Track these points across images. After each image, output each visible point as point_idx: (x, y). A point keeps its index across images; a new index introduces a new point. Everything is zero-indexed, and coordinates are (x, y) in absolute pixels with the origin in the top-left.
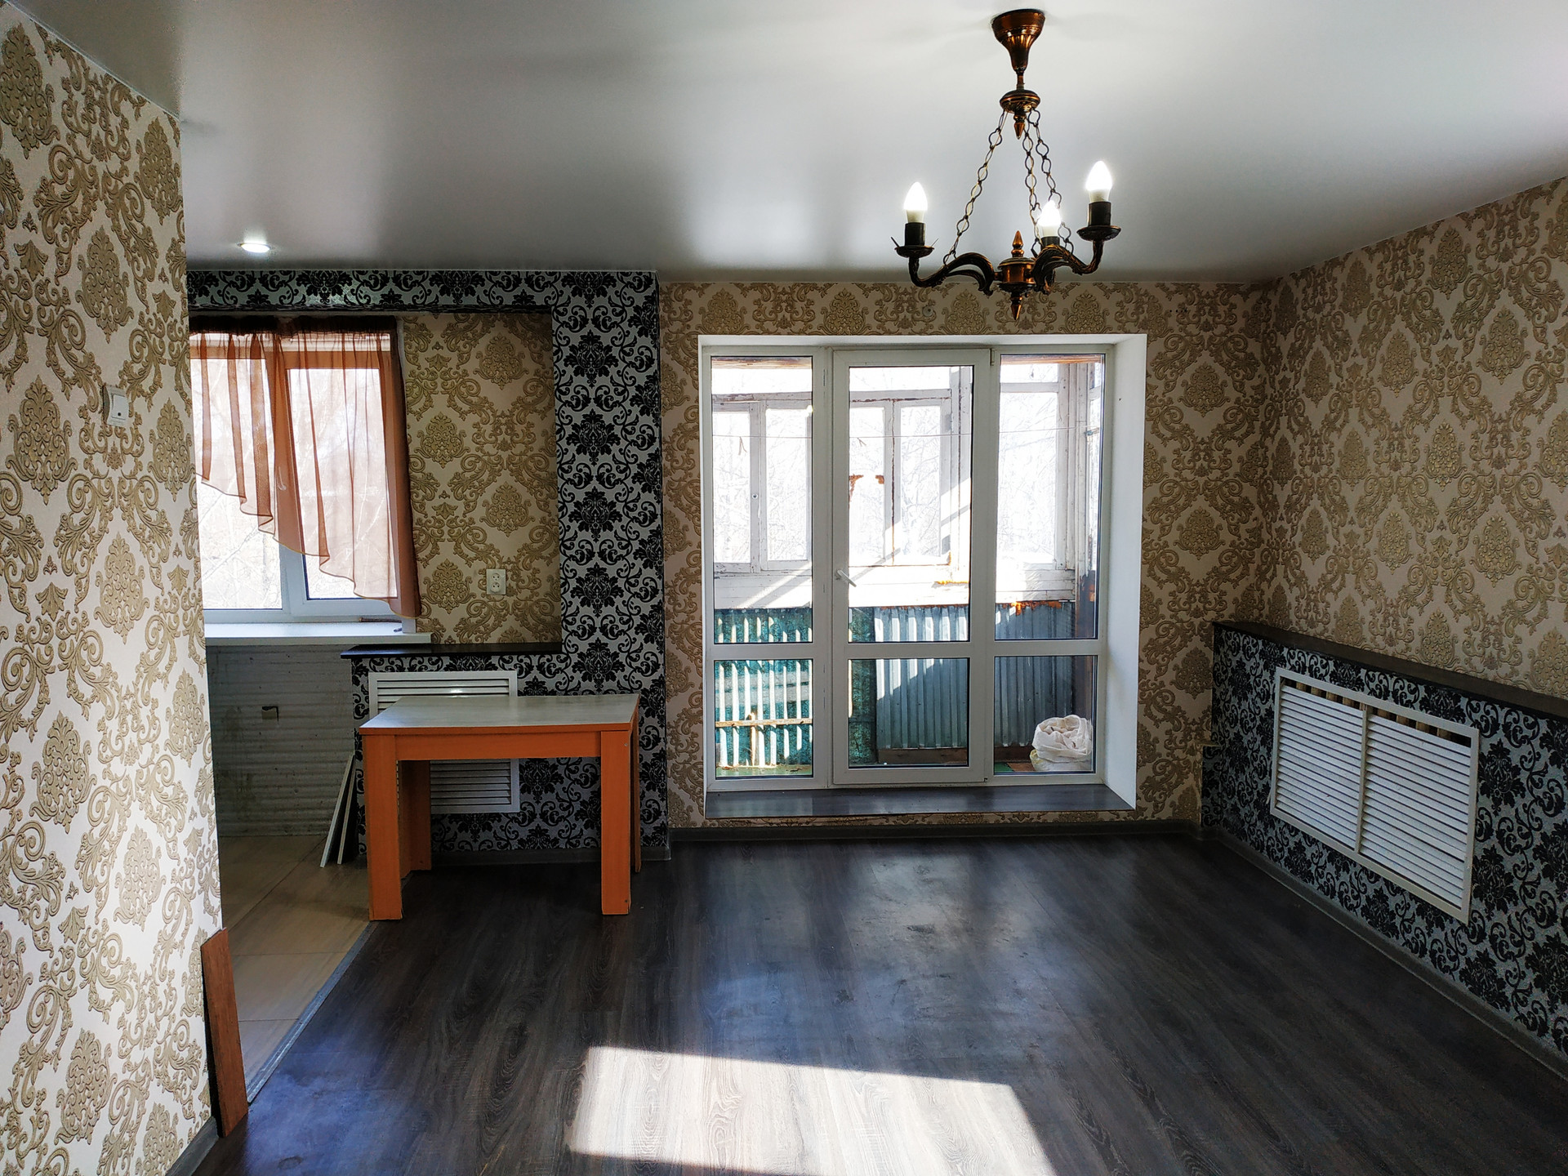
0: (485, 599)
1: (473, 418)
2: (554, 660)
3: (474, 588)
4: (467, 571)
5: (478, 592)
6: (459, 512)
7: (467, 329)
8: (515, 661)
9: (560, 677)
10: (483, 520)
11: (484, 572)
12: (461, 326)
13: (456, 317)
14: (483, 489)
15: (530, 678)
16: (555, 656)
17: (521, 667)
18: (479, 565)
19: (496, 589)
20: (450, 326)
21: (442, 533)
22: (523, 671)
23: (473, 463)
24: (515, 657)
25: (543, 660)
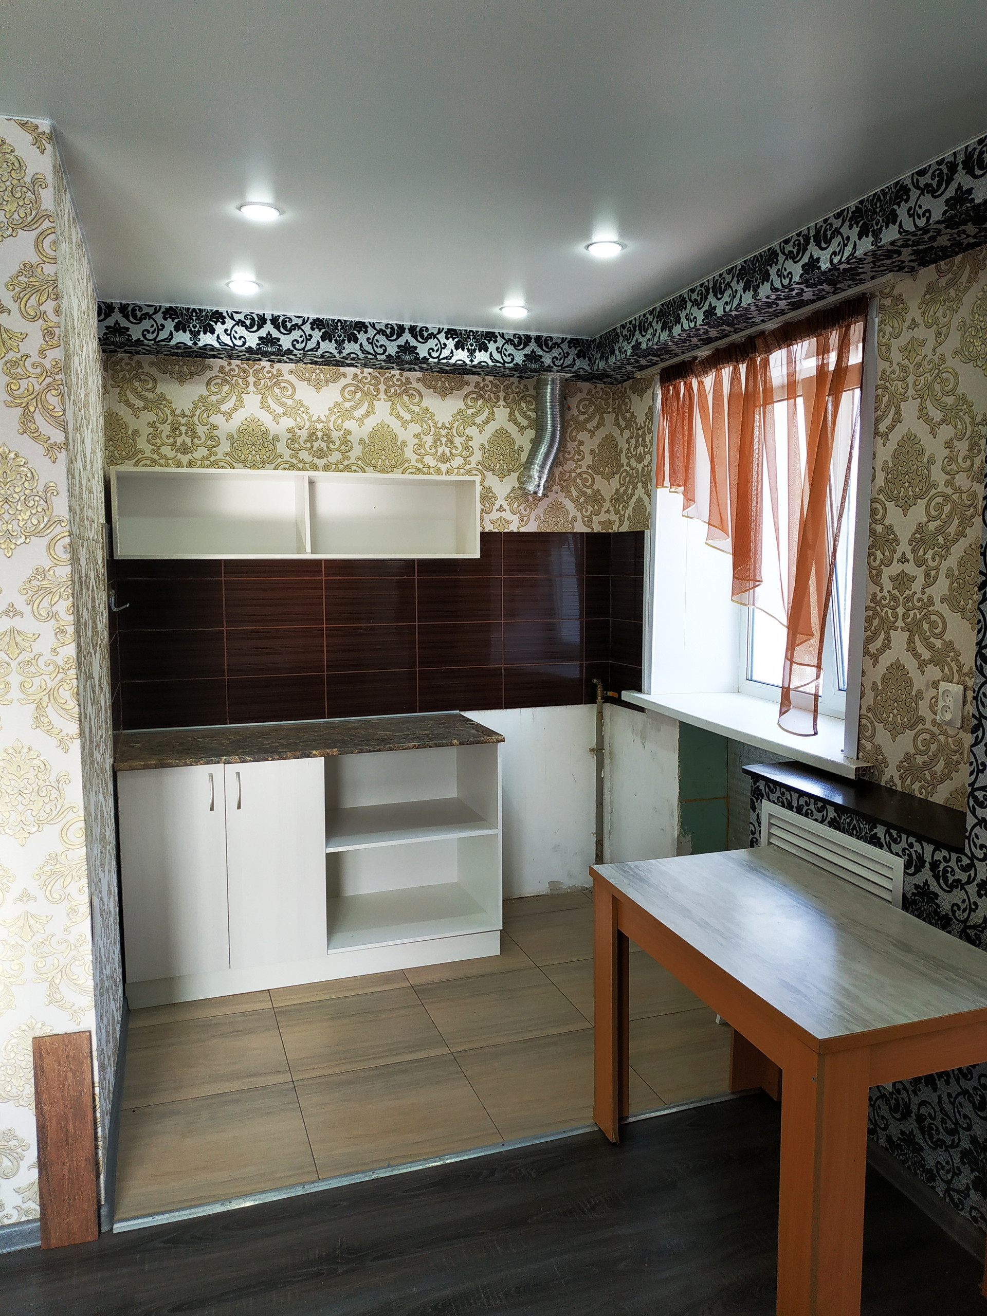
0: (936, 730)
1: (946, 432)
2: (953, 863)
3: (924, 709)
4: (919, 681)
5: (929, 716)
6: (917, 586)
7: (949, 284)
8: (903, 844)
9: (958, 896)
10: (943, 599)
11: (935, 685)
12: (943, 282)
13: (938, 270)
14: (948, 549)
15: (919, 879)
16: (954, 856)
17: (910, 855)
18: (933, 672)
19: (948, 717)
20: (931, 288)
21: (896, 616)
22: (913, 865)
23: (939, 507)
24: (904, 836)
25: (939, 856)
